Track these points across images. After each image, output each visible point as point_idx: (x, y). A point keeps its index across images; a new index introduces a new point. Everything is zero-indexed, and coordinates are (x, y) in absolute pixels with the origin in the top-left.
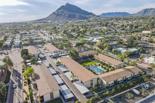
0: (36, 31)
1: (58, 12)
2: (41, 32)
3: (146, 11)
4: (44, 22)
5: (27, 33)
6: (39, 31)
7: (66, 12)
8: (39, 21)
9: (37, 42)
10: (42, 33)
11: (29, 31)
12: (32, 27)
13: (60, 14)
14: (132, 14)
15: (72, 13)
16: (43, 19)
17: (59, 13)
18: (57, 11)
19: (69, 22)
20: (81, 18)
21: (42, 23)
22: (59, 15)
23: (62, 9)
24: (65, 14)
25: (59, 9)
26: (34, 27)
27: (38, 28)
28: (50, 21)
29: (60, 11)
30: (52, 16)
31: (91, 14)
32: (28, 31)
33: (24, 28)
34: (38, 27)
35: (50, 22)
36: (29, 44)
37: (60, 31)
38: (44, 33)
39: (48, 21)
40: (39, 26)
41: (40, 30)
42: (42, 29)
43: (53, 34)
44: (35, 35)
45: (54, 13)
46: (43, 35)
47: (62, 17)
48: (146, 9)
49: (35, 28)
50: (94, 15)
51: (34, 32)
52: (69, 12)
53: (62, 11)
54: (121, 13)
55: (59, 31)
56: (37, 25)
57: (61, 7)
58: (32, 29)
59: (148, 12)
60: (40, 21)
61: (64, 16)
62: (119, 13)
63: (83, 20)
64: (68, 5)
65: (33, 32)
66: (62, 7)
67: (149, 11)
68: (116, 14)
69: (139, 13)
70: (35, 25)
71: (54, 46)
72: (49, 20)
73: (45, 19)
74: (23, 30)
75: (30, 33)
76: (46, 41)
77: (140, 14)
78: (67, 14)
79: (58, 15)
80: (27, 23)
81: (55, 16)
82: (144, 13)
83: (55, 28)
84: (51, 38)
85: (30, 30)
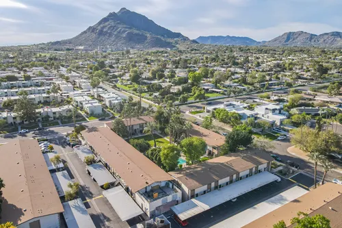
0: (46, 73)
1: (102, 25)
2: (62, 76)
3: (289, 36)
4: (68, 50)
5: (17, 75)
6: (55, 72)
7: (121, 27)
8: (55, 47)
9: (52, 115)
10: (67, 79)
11: (25, 71)
12: (34, 59)
13: (106, 32)
14: (260, 42)
15: (137, 32)
16: (64, 42)
17: (105, 30)
18: (100, 23)
19: (132, 51)
20: (158, 43)
21: (62, 50)
22: (104, 35)
23: (112, 19)
24: (119, 32)
25: (105, 20)
26: (40, 61)
27: (53, 64)
28: (82, 48)
29: (106, 24)
30: (87, 35)
31: (179, 35)
32: (21, 70)
33: (11, 60)
34: (51, 59)
35: (83, 50)
36: (18, 121)
37: (120, 76)
38: (71, 80)
39: (77, 48)
40: (56, 59)
41: (57, 68)
42: (63, 66)
43: (101, 84)
44: (42, 84)
45: (92, 29)
46: (70, 85)
47: (113, 39)
48: (290, 33)
49: (43, 62)
50: (185, 39)
51: (41, 74)
52: (130, 28)
53: (113, 24)
54: (239, 37)
55: (116, 74)
56: (48, 55)
57: (109, 16)
58: (33, 65)
59: (294, 39)
60: (56, 45)
61: (117, 36)
62: (234, 38)
63: (162, 47)
64: (125, 12)
65: (37, 76)
66: (112, 16)
67: (297, 37)
68: (229, 40)
69: (275, 40)
70: (43, 55)
71: (128, 141)
72: (81, 45)
73: (69, 42)
74: (8, 67)
75: (28, 78)
76: (82, 109)
77: (277, 42)
78: (124, 31)
79: (101, 33)
80: (21, 50)
81: (94, 36)
82: (285, 42)
83: (102, 65)
84: (100, 99)
85: (27, 66)
